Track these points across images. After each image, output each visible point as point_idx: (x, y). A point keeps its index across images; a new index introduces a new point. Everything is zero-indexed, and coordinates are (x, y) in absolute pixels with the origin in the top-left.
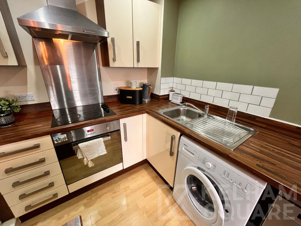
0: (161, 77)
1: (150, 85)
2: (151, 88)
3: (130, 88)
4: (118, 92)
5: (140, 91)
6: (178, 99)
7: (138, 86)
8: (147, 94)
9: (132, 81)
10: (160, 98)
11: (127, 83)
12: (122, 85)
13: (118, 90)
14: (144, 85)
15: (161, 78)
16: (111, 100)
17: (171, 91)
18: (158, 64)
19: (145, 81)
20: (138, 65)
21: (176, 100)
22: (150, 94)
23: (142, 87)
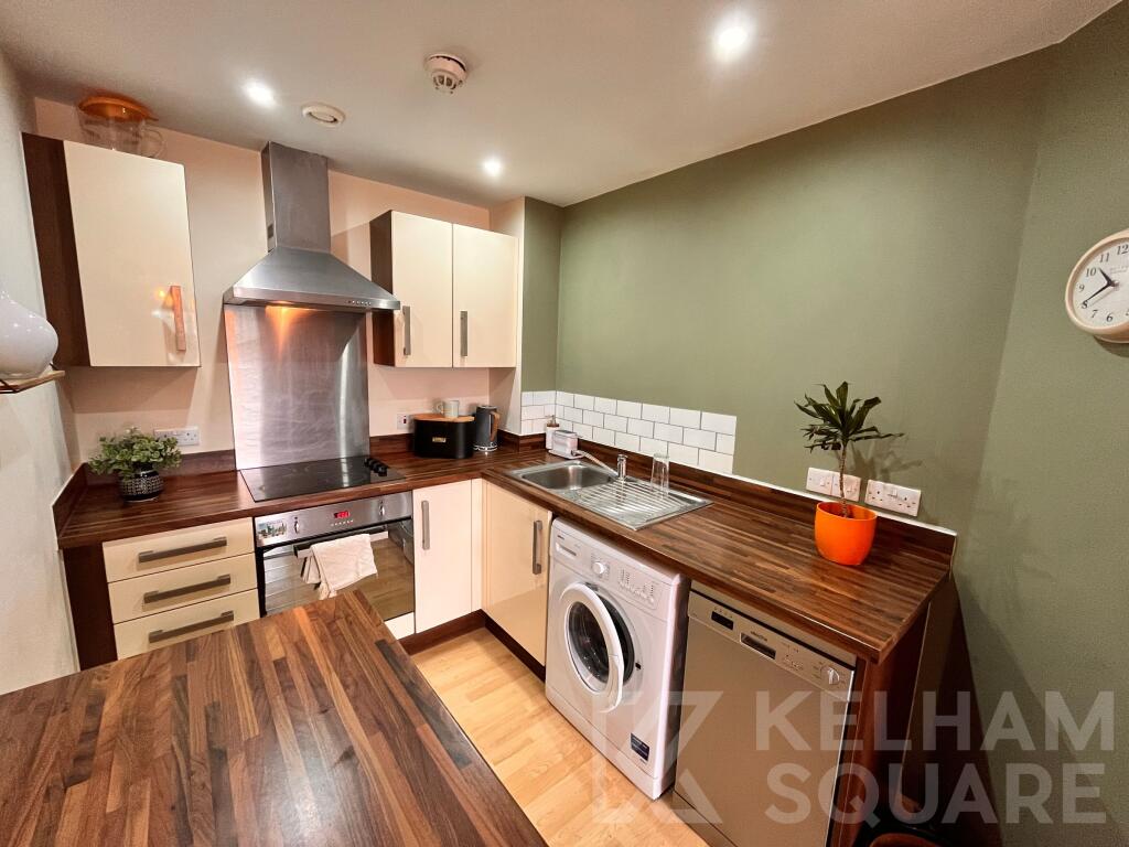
0: (523, 390)
1: (495, 410)
2: (497, 416)
3: (443, 416)
4: (410, 428)
5: (467, 424)
6: (565, 445)
7: (463, 410)
8: (487, 431)
9: (448, 400)
10: (522, 442)
11: (435, 405)
12: (422, 409)
13: (410, 423)
14: (479, 410)
15: (524, 393)
16: (388, 449)
17: (550, 426)
18: (514, 358)
19: (485, 400)
20: (462, 362)
21: (562, 446)
22: (495, 433)
23: (473, 415)
